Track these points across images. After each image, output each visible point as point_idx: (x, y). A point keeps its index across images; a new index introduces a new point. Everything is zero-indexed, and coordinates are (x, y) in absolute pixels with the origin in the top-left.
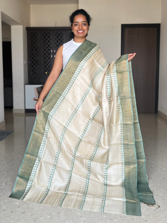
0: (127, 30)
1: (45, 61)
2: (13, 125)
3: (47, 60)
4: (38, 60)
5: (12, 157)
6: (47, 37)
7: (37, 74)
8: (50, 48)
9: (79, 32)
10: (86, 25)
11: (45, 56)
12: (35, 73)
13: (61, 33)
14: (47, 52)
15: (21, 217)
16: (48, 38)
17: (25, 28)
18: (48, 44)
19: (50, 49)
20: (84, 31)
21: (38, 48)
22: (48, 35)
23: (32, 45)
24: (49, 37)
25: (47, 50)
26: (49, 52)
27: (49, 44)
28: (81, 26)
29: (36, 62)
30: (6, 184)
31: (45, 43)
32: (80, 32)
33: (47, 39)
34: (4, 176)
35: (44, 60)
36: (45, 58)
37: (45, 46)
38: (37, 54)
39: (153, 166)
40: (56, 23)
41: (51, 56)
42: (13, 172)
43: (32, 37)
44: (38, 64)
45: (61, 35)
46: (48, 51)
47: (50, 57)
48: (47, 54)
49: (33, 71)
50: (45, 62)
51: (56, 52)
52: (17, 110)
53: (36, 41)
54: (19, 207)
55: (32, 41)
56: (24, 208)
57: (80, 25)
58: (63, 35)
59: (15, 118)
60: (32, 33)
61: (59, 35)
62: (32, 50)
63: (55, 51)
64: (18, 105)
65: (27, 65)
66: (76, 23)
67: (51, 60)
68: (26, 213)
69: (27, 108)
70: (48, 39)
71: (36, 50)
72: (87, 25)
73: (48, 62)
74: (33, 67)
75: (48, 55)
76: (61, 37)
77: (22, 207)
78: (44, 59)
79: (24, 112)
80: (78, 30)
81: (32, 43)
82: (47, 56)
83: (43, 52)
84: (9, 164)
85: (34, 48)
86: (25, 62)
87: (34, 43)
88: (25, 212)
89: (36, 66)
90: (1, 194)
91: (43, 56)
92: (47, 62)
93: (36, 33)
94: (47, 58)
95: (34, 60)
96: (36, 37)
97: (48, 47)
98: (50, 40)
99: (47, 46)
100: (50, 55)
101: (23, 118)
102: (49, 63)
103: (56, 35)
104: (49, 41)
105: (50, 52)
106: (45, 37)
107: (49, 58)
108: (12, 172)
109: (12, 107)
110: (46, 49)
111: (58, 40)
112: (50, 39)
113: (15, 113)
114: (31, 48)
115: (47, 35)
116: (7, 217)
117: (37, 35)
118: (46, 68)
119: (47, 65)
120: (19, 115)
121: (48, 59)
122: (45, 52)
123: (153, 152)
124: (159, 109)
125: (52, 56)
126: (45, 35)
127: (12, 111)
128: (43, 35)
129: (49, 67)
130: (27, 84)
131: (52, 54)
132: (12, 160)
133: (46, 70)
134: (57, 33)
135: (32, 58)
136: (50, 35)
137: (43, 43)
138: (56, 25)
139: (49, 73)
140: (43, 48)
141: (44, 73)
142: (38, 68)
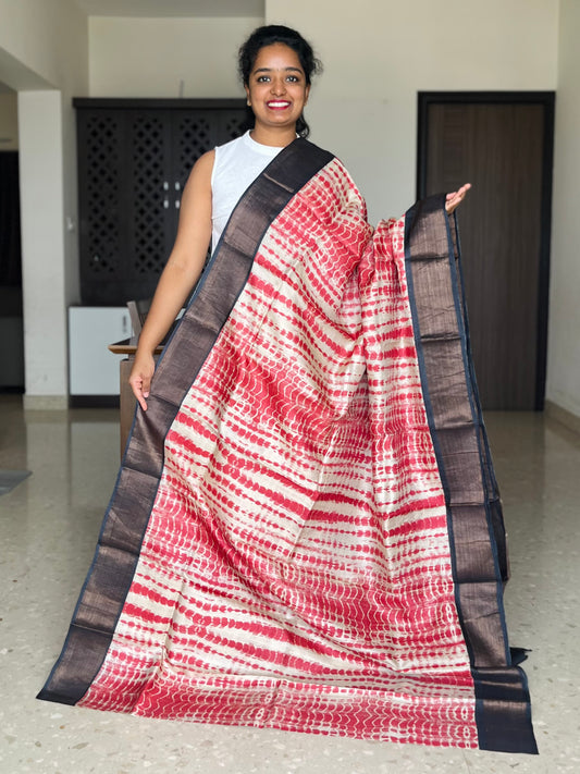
0: (437, 112)
1: (143, 220)
3: (149, 219)
4: (116, 219)
5: (28, 560)
6: (148, 134)
7: (111, 270)
8: (161, 173)
9: (271, 105)
10: (297, 80)
11: (142, 204)
12: (104, 264)
13: (202, 121)
14: (149, 189)
15: (73, 762)
16: (152, 139)
17: (69, 102)
18: (152, 161)
19: (159, 177)
20: (290, 103)
21: (115, 172)
22: (154, 127)
24: (155, 135)
25: (149, 181)
26: (156, 189)
27: (155, 158)
28: (279, 83)
29: (111, 226)
30: (10, 651)
31: (141, 157)
32: (276, 105)
33: (148, 142)
34: (4, 624)
35: (137, 219)
36: (142, 212)
37: (140, 166)
38: (111, 197)
40: (182, 83)
41: (162, 204)
42: (37, 611)
43: (95, 134)
44: (116, 234)
45: (201, 128)
46: (152, 185)
47: (160, 208)
48: (149, 196)
50: (142, 227)
51: (182, 188)
52: (38, 398)
53: (110, 149)
54: (62, 728)
55: (95, 149)
56: (83, 729)
57: (275, 80)
58: (207, 127)
59: (33, 429)
60: (95, 120)
61: (195, 127)
62: (95, 180)
63: (177, 186)
64: (44, 378)
65: (75, 237)
66: (263, 74)
67: (162, 220)
68: (89, 746)
69: (75, 391)
70: (155, 142)
72: (303, 82)
73: (152, 223)
74: (96, 241)
75: (153, 201)
76: (202, 135)
77: (73, 728)
78: (139, 215)
79: (63, 405)
80: (269, 98)
81: (96, 157)
82: (149, 204)
83: (136, 189)
84: (18, 585)
85: (102, 173)
86: (70, 226)
87: (102, 157)
88: (84, 745)
89: (111, 239)
91: (136, 204)
92: (149, 226)
93: (109, 120)
94: (149, 212)
95: (104, 218)
96: (109, 134)
97: (152, 169)
98: (159, 147)
99: (149, 165)
100: (160, 201)
101: (63, 427)
102: (156, 227)
103: (182, 127)
104: (156, 150)
105: (162, 188)
106: (141, 134)
107: (157, 212)
108: (32, 610)
109: (20, 389)
110: (145, 177)
111: (191, 146)
112: (161, 142)
113: (32, 411)
114: (90, 172)
115: (148, 127)
116: (21, 761)
117: (114, 126)
118: (146, 246)
119: (150, 235)
120: (49, 416)
121: (153, 216)
122: (142, 189)
124: (550, 395)
125: (166, 204)
126: (141, 127)
127: (21, 402)
128: (135, 127)
129: (157, 242)
130: (76, 305)
131: (167, 197)
132: (28, 570)
133: (146, 253)
134: (187, 121)
135: (96, 211)
136: (161, 127)
137: (136, 158)
138: (181, 92)
139: (156, 264)
140: (136, 173)
141: (137, 265)
142: (116, 249)
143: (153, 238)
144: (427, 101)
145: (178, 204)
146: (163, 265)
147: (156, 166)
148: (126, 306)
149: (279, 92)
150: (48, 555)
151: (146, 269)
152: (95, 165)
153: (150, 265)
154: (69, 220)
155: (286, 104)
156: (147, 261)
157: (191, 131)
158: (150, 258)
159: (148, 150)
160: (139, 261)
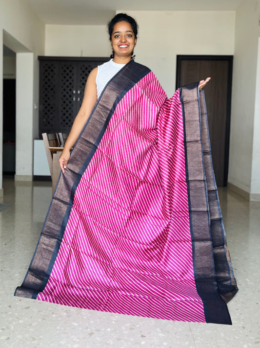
1: (65, 105)
3: (67, 105)
4: (54, 105)
6: (68, 71)
7: (52, 125)
8: (73, 87)
10: (131, 36)
11: (65, 99)
12: (49, 123)
13: (89, 66)
14: (68, 93)
17: (37, 58)
18: (69, 82)
19: (71, 88)
21: (54, 86)
22: (70, 68)
23: (46, 83)
24: (71, 71)
26: (70, 93)
27: (70, 81)
29: (52, 108)
31: (65, 80)
33: (68, 74)
35: (62, 105)
36: (64, 102)
37: (64, 84)
38: (52, 96)
40: (82, 52)
41: (73, 99)
43: (46, 71)
45: (89, 69)
46: (69, 91)
47: (72, 101)
48: (67, 96)
50: (64, 108)
52: (21, 176)
53: (52, 77)
61: (87, 68)
63: (79, 92)
64: (23, 169)
66: (117, 34)
67: (72, 105)
69: (35, 174)
70: (70, 74)
71: (52, 89)
72: (133, 37)
73: (69, 107)
74: (46, 114)
75: (69, 98)
79: (31, 179)
81: (46, 80)
82: (67, 99)
83: (62, 93)
85: (49, 86)
86: (36, 107)
87: (49, 80)
89: (52, 113)
91: (62, 99)
92: (67, 108)
94: (67, 102)
95: (49, 105)
96: (52, 71)
97: (69, 85)
99: (67, 84)
100: (71, 98)
101: (30, 188)
102: (70, 108)
103: (81, 68)
104: (71, 77)
105: (73, 93)
106: (65, 71)
107: (70, 102)
110: (66, 88)
111: (85, 76)
112: (73, 74)
113: (18, 181)
114: (44, 86)
115: (68, 68)
117: (54, 67)
118: (66, 116)
119: (67, 111)
120: (24, 184)
122: (65, 93)
124: (230, 180)
125: (74, 99)
126: (65, 68)
128: (63, 68)
129: (70, 115)
130: (37, 139)
131: (74, 96)
133: (66, 119)
134: (84, 66)
135: (46, 101)
136: (73, 68)
137: (62, 80)
139: (69, 124)
140: (62, 87)
141: (62, 124)
142: (54, 117)
143: (69, 113)
144: (180, 59)
145: (79, 99)
147: (70, 84)
149: (123, 41)
151: (65, 125)
153: (67, 124)
154: (35, 105)
155: (127, 46)
156: (66, 122)
157: (85, 70)
158: (67, 121)
159: (68, 77)
160: (63, 122)
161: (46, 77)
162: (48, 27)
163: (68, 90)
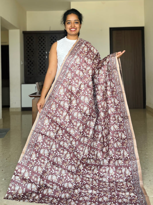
1: (40, 61)
2: (10, 123)
3: (42, 61)
4: (34, 61)
5: (10, 153)
6: (42, 40)
7: (32, 74)
8: (45, 49)
9: (71, 30)
11: (40, 57)
13: (55, 36)
14: (42, 53)
17: (22, 32)
20: (76, 29)
21: (33, 49)
22: (43, 38)
24: (44, 40)
27: (44, 46)
28: (73, 24)
29: (32, 63)
30: (5, 179)
31: (40, 46)
33: (42, 42)
34: (3, 171)
36: (40, 59)
37: (40, 48)
38: (32, 56)
39: (147, 157)
40: (50, 27)
41: (45, 57)
42: (12, 168)
43: (28, 40)
44: (34, 65)
48: (42, 55)
49: (29, 71)
50: (40, 63)
52: (14, 108)
53: (32, 44)
57: (72, 23)
58: (57, 38)
59: (12, 117)
60: (28, 37)
61: (54, 38)
62: (28, 52)
64: (15, 103)
65: (23, 66)
67: (45, 61)
69: (23, 106)
70: (43, 42)
72: (79, 23)
73: (43, 62)
74: (29, 67)
79: (20, 110)
80: (70, 28)
81: (28, 46)
82: (42, 57)
83: (39, 53)
84: (7, 160)
85: (30, 50)
86: (22, 63)
87: (30, 46)
89: (32, 66)
90: (1, 190)
92: (42, 63)
93: (32, 36)
94: (42, 59)
95: (30, 61)
96: (32, 40)
99: (42, 48)
100: (45, 56)
101: (20, 116)
102: (44, 63)
103: (50, 38)
104: (44, 44)
105: (45, 53)
106: (40, 40)
107: (44, 59)
108: (11, 167)
109: (9, 106)
112: (45, 42)
113: (12, 112)
114: (27, 50)
117: (33, 38)
118: (41, 68)
119: (42, 65)
120: (16, 113)
121: (43, 60)
123: (146, 144)
124: (147, 104)
125: (46, 57)
126: (40, 38)
127: (9, 110)
128: (38, 38)
129: (44, 67)
130: (23, 84)
131: (46, 55)
132: (10, 156)
133: (41, 70)
134: (52, 36)
135: (28, 59)
136: (45, 38)
138: (50, 29)
139: (44, 73)
140: (39, 50)
141: (39, 73)
142: (34, 69)
143: (43, 66)
144: (112, 30)
146: (46, 73)
147: (44, 48)
148: (35, 83)
149: (73, 26)
150: (16, 152)
151: (41, 74)
152: (28, 48)
153: (42, 73)
154: (22, 62)
155: (75, 29)
156: (41, 72)
157: (53, 39)
158: (42, 71)
159: (42, 44)
160: (40, 72)
161: (28, 44)
162: (28, 13)
163: (42, 51)
